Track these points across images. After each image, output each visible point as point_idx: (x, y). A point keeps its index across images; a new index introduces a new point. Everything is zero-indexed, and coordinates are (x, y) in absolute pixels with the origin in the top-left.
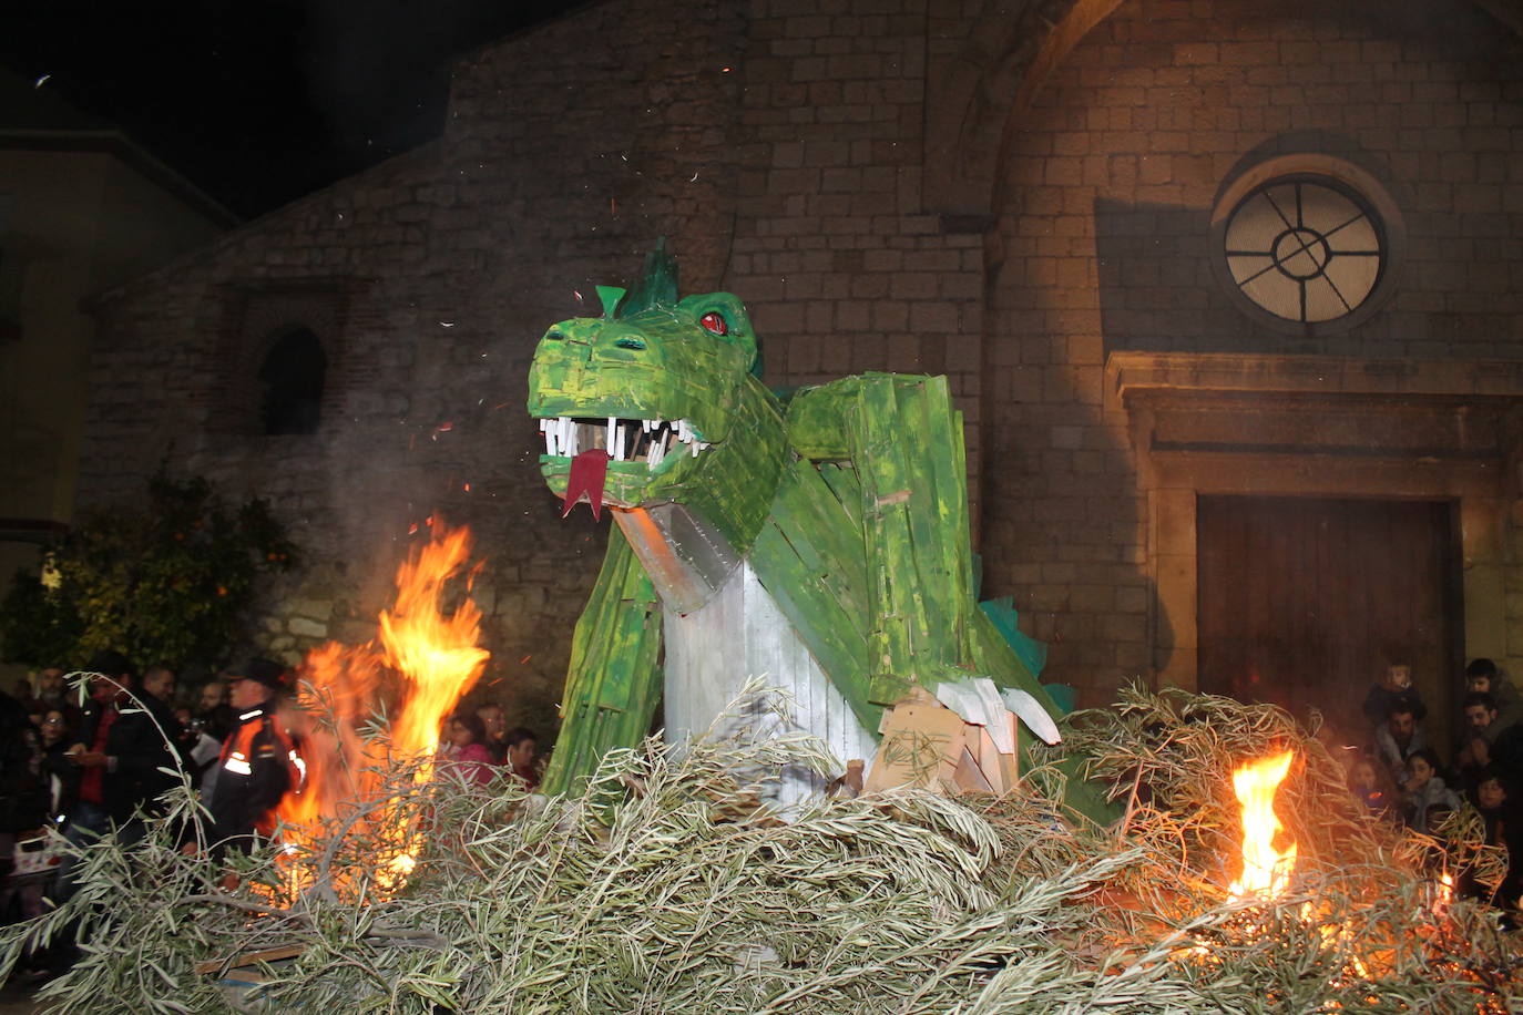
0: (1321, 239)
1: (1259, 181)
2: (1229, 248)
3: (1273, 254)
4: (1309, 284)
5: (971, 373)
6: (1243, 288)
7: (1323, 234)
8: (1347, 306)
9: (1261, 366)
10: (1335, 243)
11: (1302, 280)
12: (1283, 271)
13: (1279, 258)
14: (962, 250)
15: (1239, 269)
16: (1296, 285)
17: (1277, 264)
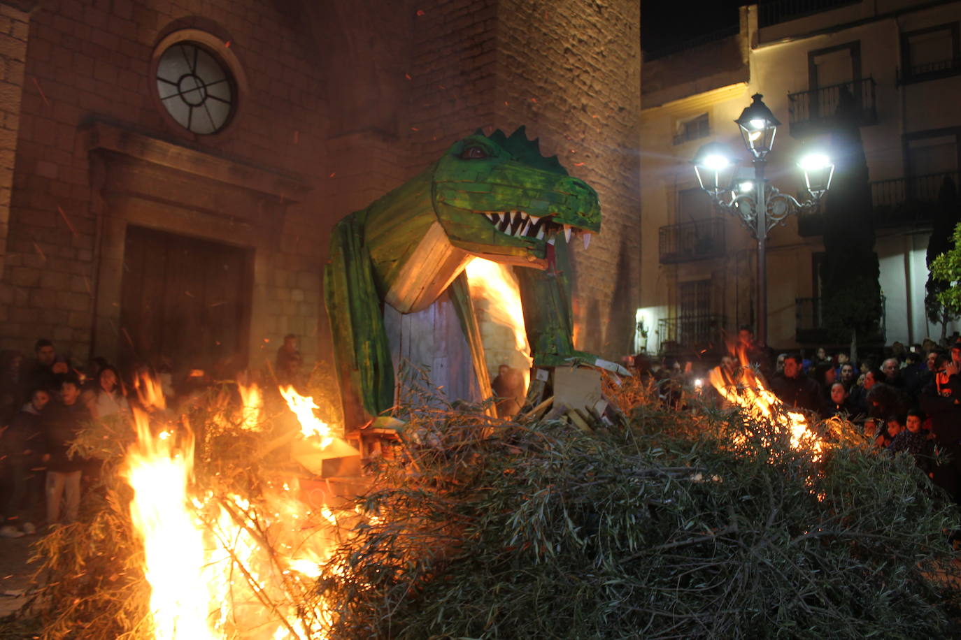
0: (205, 86)
1: (180, 39)
2: (160, 74)
3: (178, 85)
4: (195, 110)
5: (13, 114)
6: (164, 101)
7: (206, 83)
8: (214, 126)
9: (180, 154)
10: (211, 90)
11: (191, 106)
12: (184, 99)
13: (182, 91)
14: (13, 20)
15: (163, 90)
16: (188, 108)
17: (180, 94)
